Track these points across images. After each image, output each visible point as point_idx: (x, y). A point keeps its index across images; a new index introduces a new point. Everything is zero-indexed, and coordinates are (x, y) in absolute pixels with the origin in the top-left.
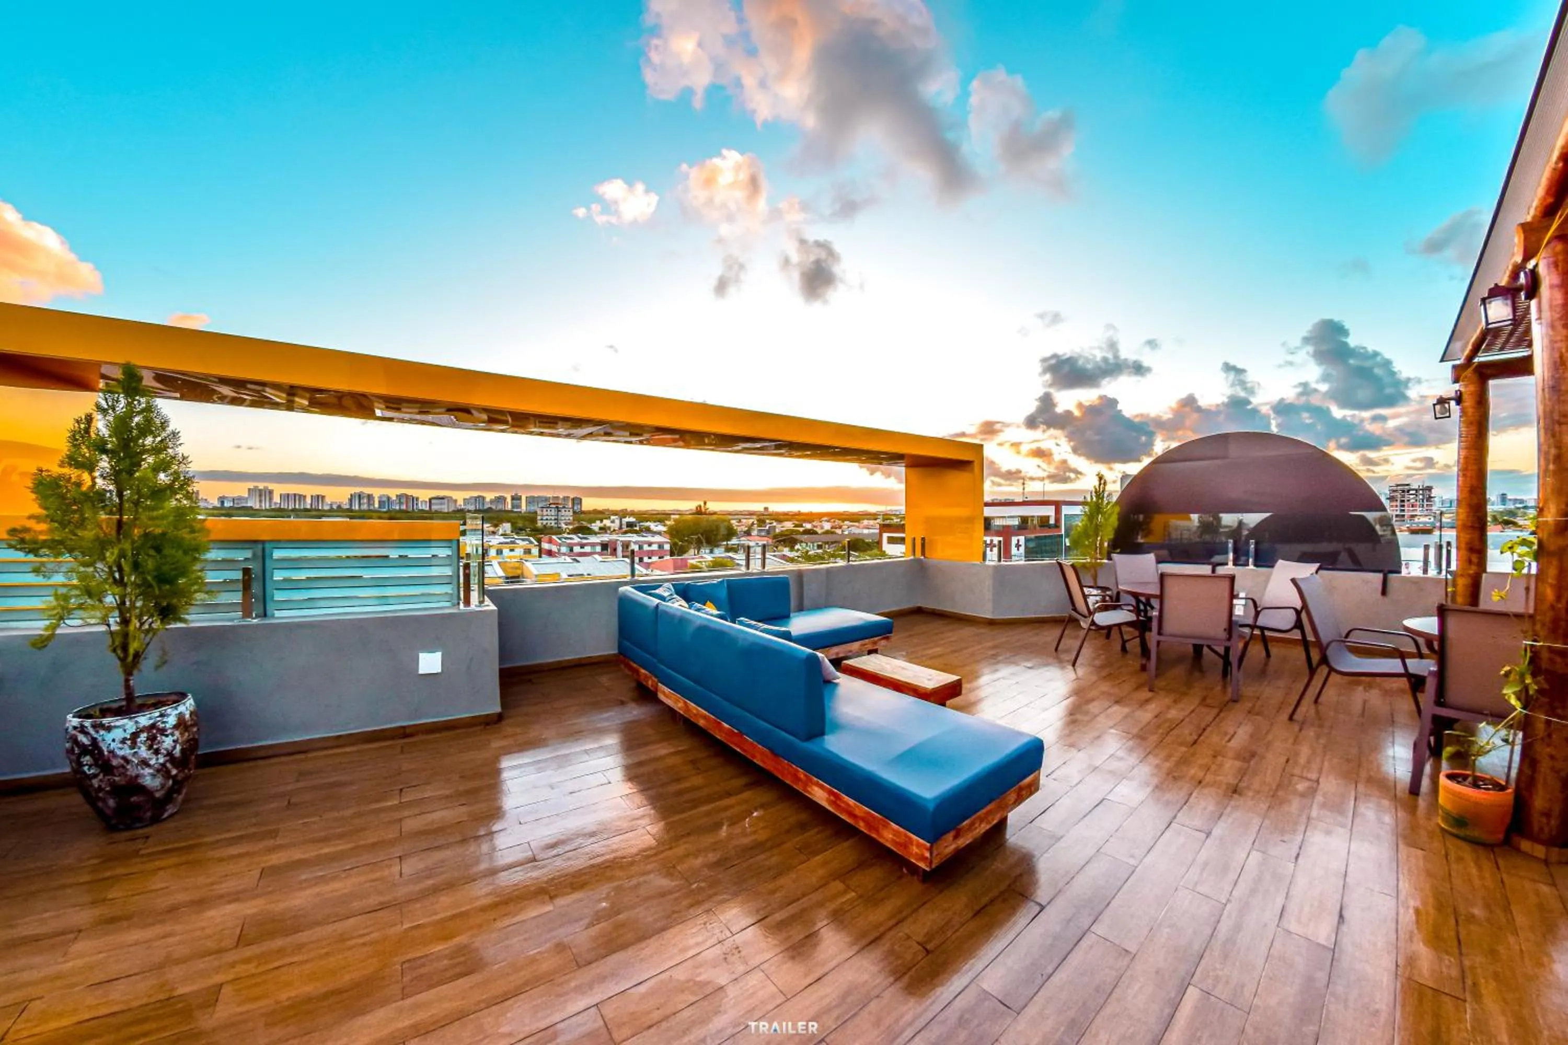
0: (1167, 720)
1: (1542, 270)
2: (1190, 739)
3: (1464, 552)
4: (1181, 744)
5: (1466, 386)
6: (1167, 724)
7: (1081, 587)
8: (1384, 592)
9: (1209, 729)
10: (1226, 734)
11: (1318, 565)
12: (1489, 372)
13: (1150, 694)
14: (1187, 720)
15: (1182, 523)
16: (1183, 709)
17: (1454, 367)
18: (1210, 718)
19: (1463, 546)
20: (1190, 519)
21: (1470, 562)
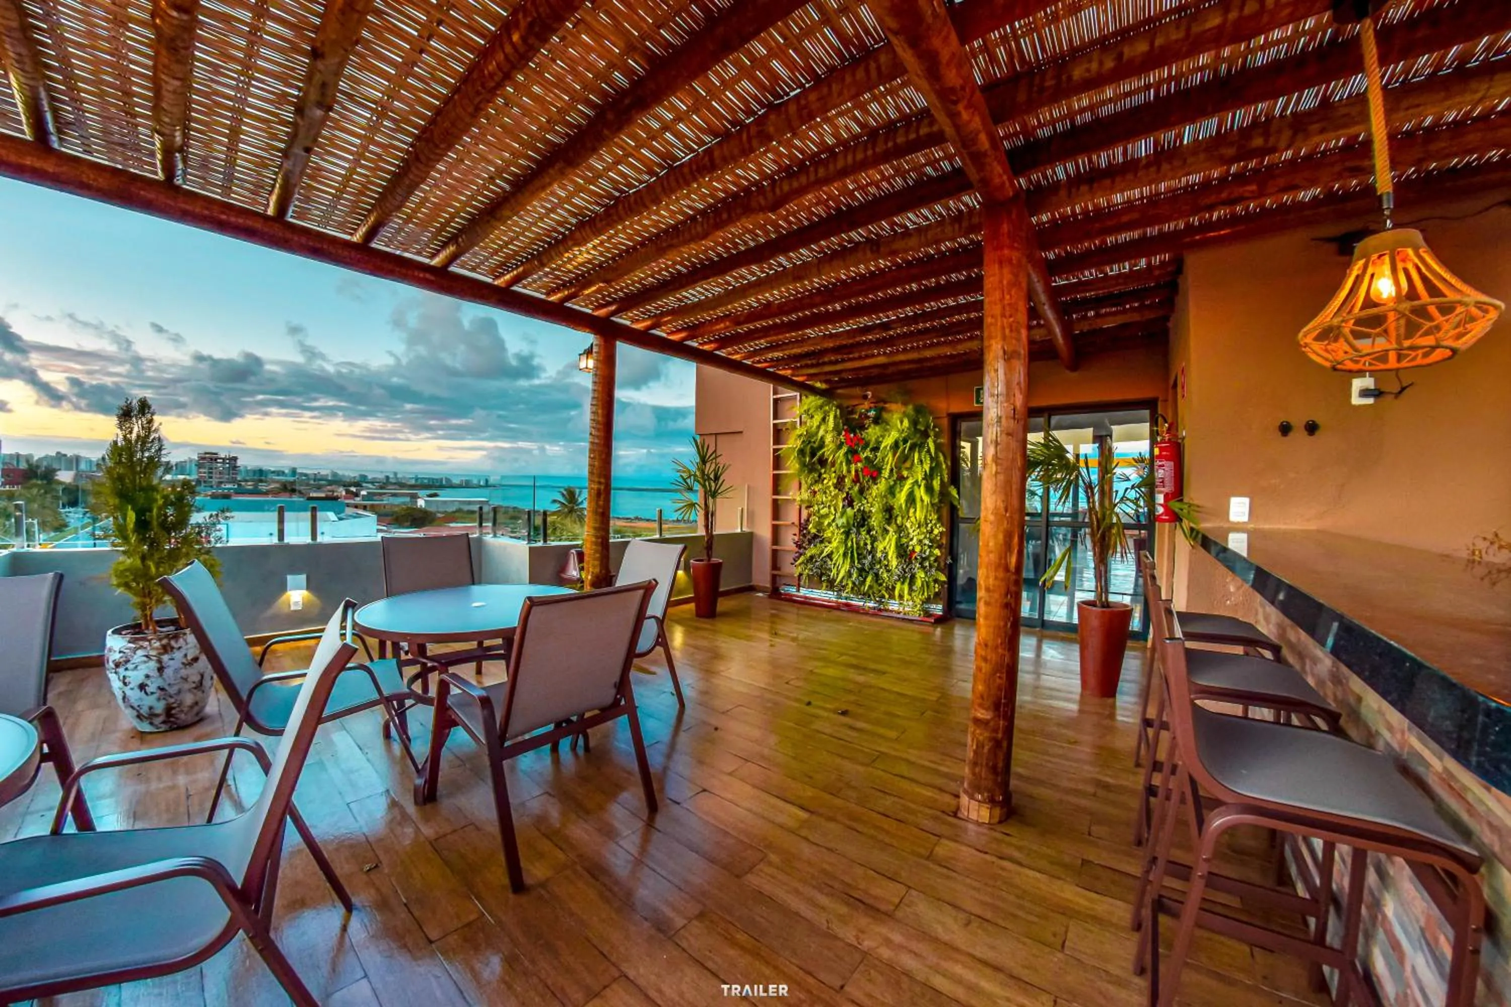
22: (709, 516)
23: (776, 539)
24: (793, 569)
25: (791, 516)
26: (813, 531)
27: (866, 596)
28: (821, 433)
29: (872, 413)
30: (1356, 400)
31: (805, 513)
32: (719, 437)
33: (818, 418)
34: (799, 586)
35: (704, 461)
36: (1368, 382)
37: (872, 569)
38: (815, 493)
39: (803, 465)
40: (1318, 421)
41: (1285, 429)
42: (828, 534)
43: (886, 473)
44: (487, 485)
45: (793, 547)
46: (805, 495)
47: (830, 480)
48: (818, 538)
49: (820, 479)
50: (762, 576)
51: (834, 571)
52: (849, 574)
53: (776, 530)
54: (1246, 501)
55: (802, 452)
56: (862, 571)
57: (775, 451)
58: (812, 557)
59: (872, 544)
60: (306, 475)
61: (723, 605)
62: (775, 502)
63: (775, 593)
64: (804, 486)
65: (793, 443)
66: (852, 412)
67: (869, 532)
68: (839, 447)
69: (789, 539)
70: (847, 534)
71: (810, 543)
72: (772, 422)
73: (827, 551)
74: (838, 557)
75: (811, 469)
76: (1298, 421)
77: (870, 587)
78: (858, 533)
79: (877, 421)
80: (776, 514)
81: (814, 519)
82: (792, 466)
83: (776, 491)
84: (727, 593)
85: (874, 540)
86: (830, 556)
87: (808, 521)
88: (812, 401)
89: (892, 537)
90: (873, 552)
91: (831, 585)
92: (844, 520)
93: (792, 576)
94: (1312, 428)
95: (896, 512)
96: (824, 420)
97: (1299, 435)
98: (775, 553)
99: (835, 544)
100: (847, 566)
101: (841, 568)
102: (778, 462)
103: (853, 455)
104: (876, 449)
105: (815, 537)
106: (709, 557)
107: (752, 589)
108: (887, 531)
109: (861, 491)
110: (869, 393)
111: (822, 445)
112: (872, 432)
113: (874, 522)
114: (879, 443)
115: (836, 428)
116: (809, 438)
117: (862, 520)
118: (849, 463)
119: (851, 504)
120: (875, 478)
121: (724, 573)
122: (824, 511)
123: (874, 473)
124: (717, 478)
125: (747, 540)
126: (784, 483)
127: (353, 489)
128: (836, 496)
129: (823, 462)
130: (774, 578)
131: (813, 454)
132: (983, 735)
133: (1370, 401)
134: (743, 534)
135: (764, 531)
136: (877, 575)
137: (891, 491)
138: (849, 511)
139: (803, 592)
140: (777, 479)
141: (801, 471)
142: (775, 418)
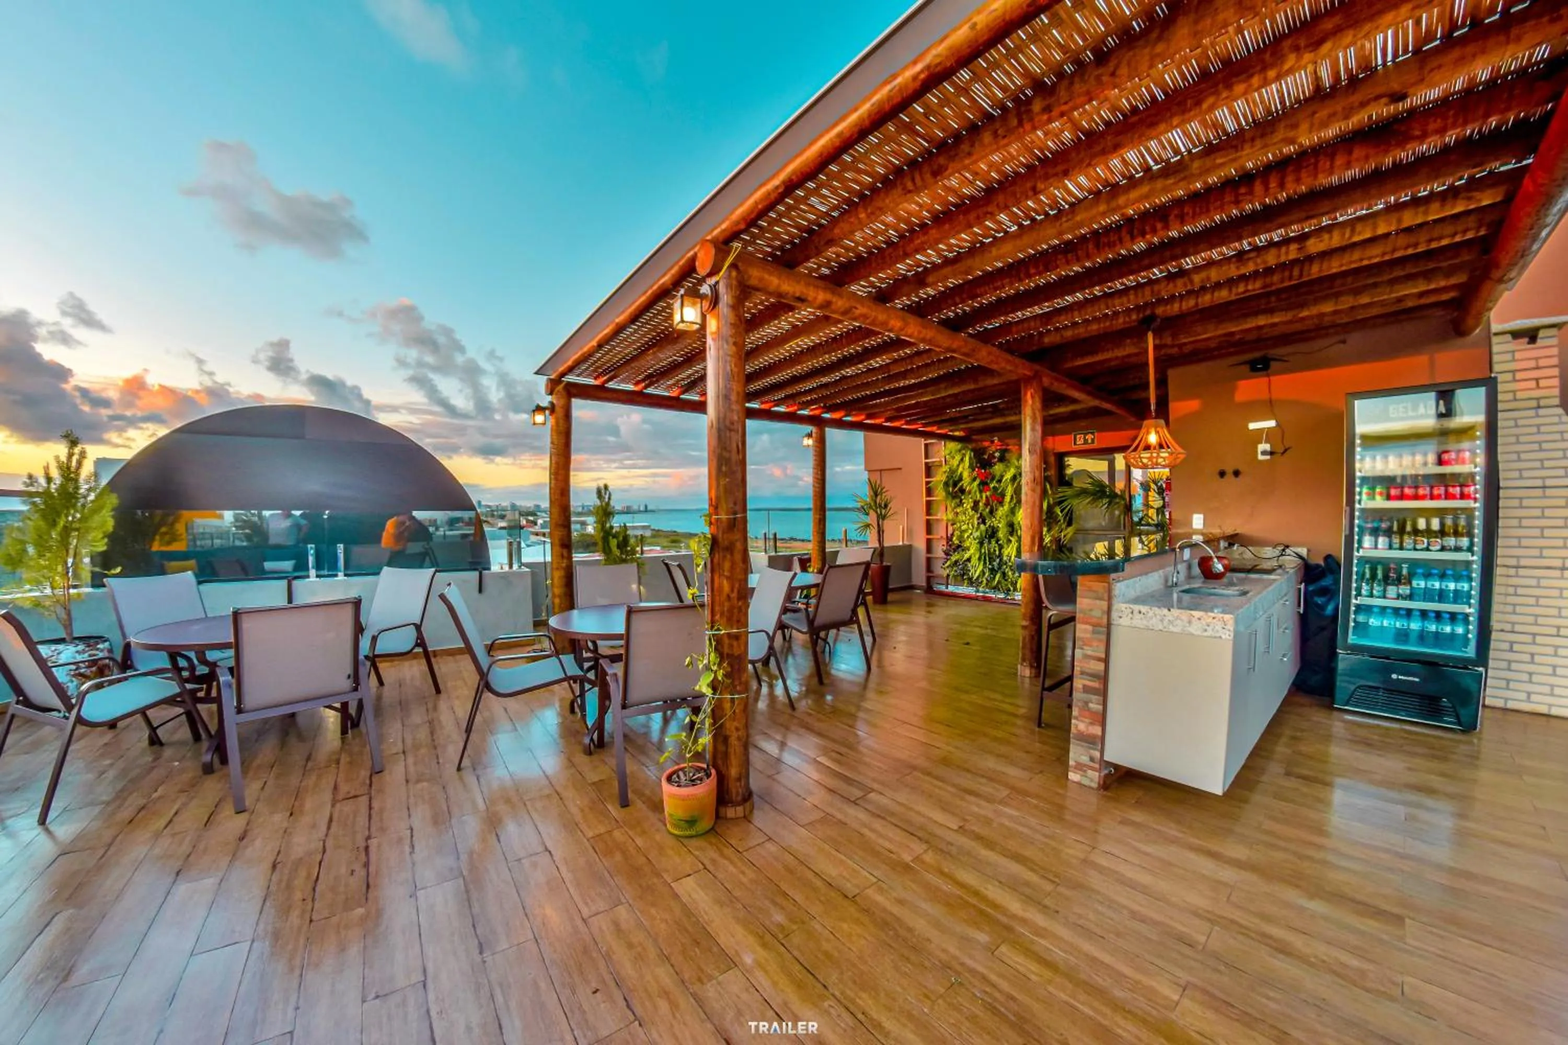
0: (299, 862)
1: (722, 289)
2: (356, 882)
3: (557, 548)
4: (348, 906)
5: (558, 399)
6: (303, 873)
7: (31, 646)
8: (480, 591)
9: (373, 843)
10: (400, 840)
11: (433, 570)
12: (574, 391)
13: (242, 819)
14: (330, 843)
15: (215, 522)
16: (314, 826)
17: (551, 380)
18: (362, 820)
19: (557, 542)
20: (221, 517)
21: (562, 556)
22: (880, 532)
23: (929, 549)
24: (941, 570)
25: (940, 532)
26: (957, 542)
27: (996, 588)
28: (960, 469)
29: (997, 454)
30: (1260, 457)
31: (950, 531)
32: (884, 474)
33: (958, 458)
34: (947, 585)
35: (876, 495)
36: (1267, 447)
37: (1000, 568)
38: (957, 514)
39: (948, 493)
40: (1241, 469)
41: (1222, 474)
42: (967, 544)
43: (1008, 499)
44: (646, 510)
45: (943, 555)
46: (951, 516)
47: (968, 504)
48: (959, 548)
49: (961, 504)
50: (919, 578)
51: (972, 571)
52: (983, 573)
53: (929, 543)
54: (1201, 516)
55: (946, 484)
56: (993, 571)
57: (928, 483)
58: (956, 562)
59: (1000, 550)
60: (489, 507)
61: (890, 597)
62: (928, 522)
63: (929, 590)
64: (949, 509)
65: (940, 477)
66: (984, 453)
67: (997, 542)
68: (974, 480)
69: (939, 549)
70: (981, 544)
71: (955, 551)
72: (924, 461)
73: (966, 556)
74: (974, 561)
75: (954, 496)
76: (1229, 470)
77: (999, 582)
78: (990, 543)
79: (1002, 459)
80: (929, 530)
81: (957, 533)
82: (940, 494)
83: (928, 513)
84: (893, 590)
85: (1001, 547)
86: (969, 560)
87: (952, 535)
88: (953, 446)
89: (1014, 545)
90: (1000, 556)
91: (971, 582)
92: (978, 534)
93: (942, 577)
94: (1237, 473)
95: (1016, 526)
96: (962, 460)
97: (1229, 477)
98: (929, 560)
99: (972, 551)
100: (981, 567)
101: (976, 569)
102: (929, 492)
103: (984, 485)
104: (1000, 481)
105: (959, 546)
106: (882, 562)
107: (912, 587)
108: (1010, 541)
109: (991, 512)
110: (996, 439)
111: (961, 479)
112: (998, 468)
113: (1001, 534)
114: (1002, 476)
115: (972, 467)
116: (952, 472)
117: (992, 534)
118: (981, 492)
119: (984, 522)
120: (1001, 502)
121: (893, 574)
122: (964, 527)
123: (999, 498)
124: (886, 506)
125: (907, 550)
126: (934, 506)
127: (531, 518)
128: (972, 517)
129: (962, 491)
130: (929, 579)
131: (955, 485)
132: (1026, 633)
133: (1268, 457)
134: (904, 546)
135: (920, 545)
136: (1004, 574)
137: (1013, 512)
138: (982, 527)
139: (951, 589)
140: (929, 504)
141: (947, 497)
142: (926, 457)
